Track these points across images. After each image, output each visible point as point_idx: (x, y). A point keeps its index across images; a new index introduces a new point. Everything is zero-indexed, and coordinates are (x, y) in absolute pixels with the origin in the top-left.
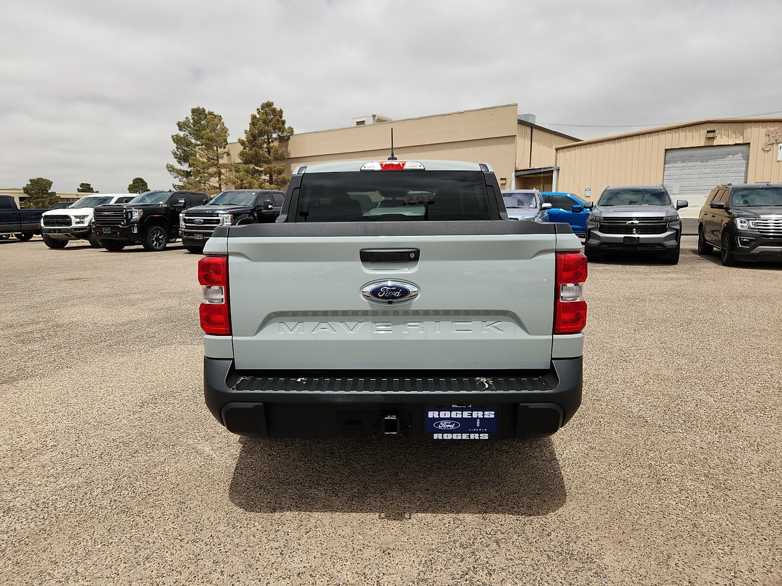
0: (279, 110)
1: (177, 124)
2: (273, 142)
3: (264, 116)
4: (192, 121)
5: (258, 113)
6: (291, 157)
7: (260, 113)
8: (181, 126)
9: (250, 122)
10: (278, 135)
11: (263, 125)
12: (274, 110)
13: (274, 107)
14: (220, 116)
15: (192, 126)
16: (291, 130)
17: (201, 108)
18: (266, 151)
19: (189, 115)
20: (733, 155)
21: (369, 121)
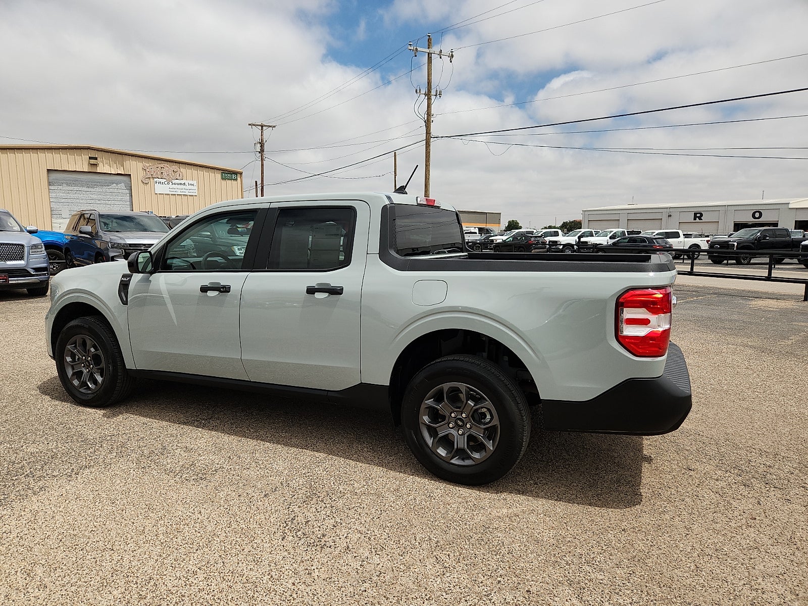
20: (117, 184)
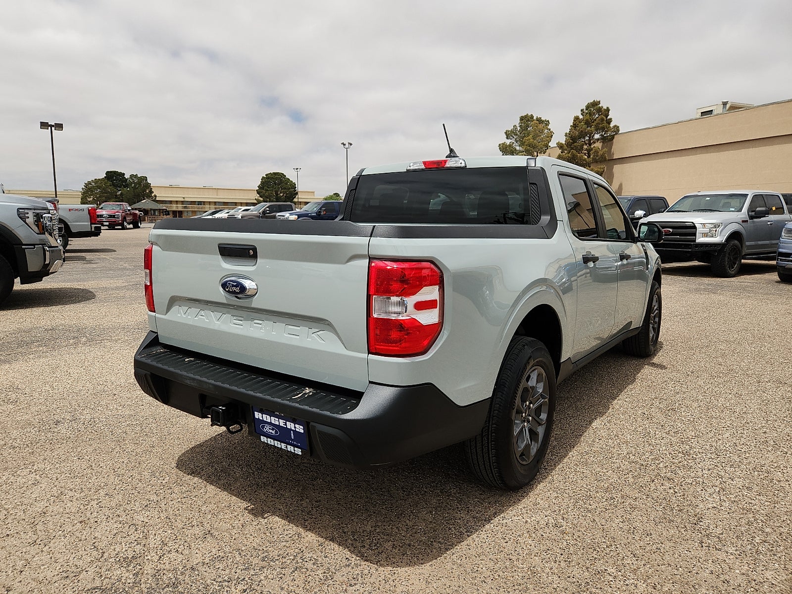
0: (606, 108)
1: (505, 133)
2: (594, 143)
3: (588, 117)
4: (519, 128)
5: (581, 114)
6: (614, 158)
7: (584, 114)
8: (508, 135)
9: (572, 124)
10: (602, 135)
11: (585, 126)
12: (600, 110)
13: (600, 105)
14: (548, 121)
15: (519, 134)
16: (617, 128)
17: (529, 114)
18: (585, 154)
19: (517, 122)
21: (718, 110)
